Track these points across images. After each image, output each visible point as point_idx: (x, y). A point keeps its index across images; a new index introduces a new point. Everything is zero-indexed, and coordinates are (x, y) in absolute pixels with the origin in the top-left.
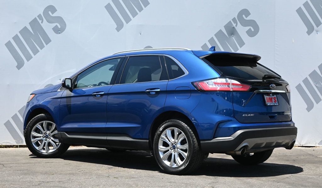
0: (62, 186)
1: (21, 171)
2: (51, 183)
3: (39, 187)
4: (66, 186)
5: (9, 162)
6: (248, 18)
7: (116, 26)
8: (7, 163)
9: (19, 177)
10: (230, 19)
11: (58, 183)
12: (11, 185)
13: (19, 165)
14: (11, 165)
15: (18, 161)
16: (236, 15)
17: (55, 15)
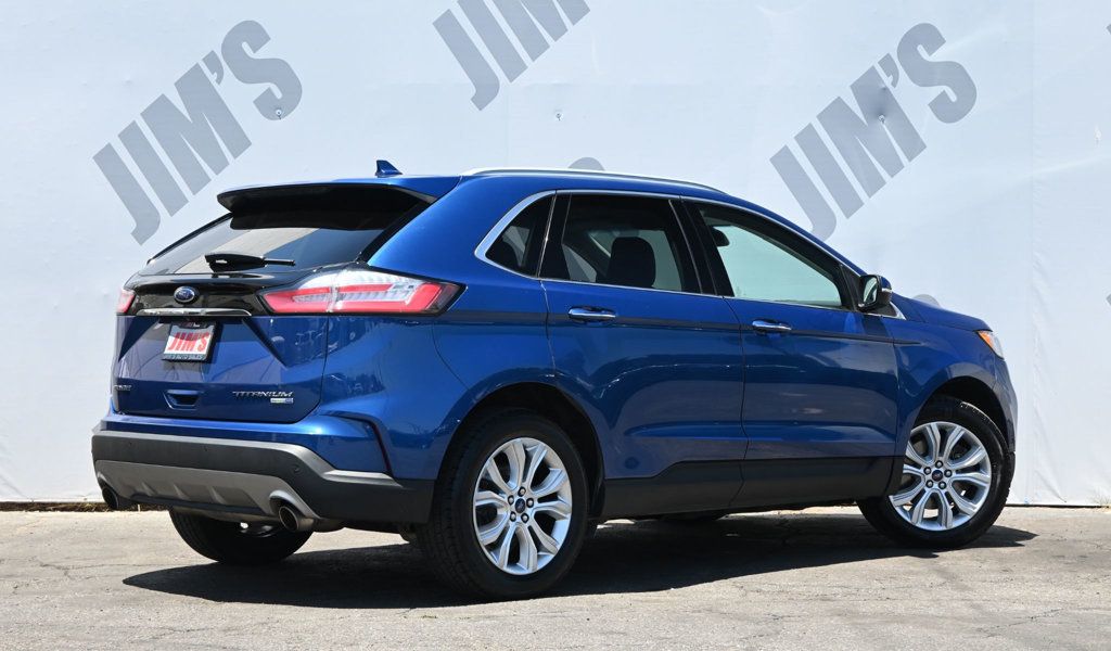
0: (227, 645)
1: (117, 593)
2: (199, 633)
3: (150, 647)
4: (242, 645)
5: (91, 562)
6: (937, 56)
7: (472, 91)
8: (82, 563)
9: (98, 612)
10: (873, 60)
11: (222, 634)
12: (62, 642)
13: (118, 570)
14: (92, 571)
15: (121, 557)
16: (891, 47)
17: (263, 53)
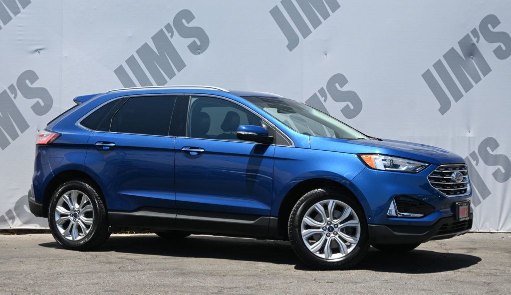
6: (497, 29)
7: (287, 43)
10: (468, 31)
16: (476, 25)
17: (192, 24)
